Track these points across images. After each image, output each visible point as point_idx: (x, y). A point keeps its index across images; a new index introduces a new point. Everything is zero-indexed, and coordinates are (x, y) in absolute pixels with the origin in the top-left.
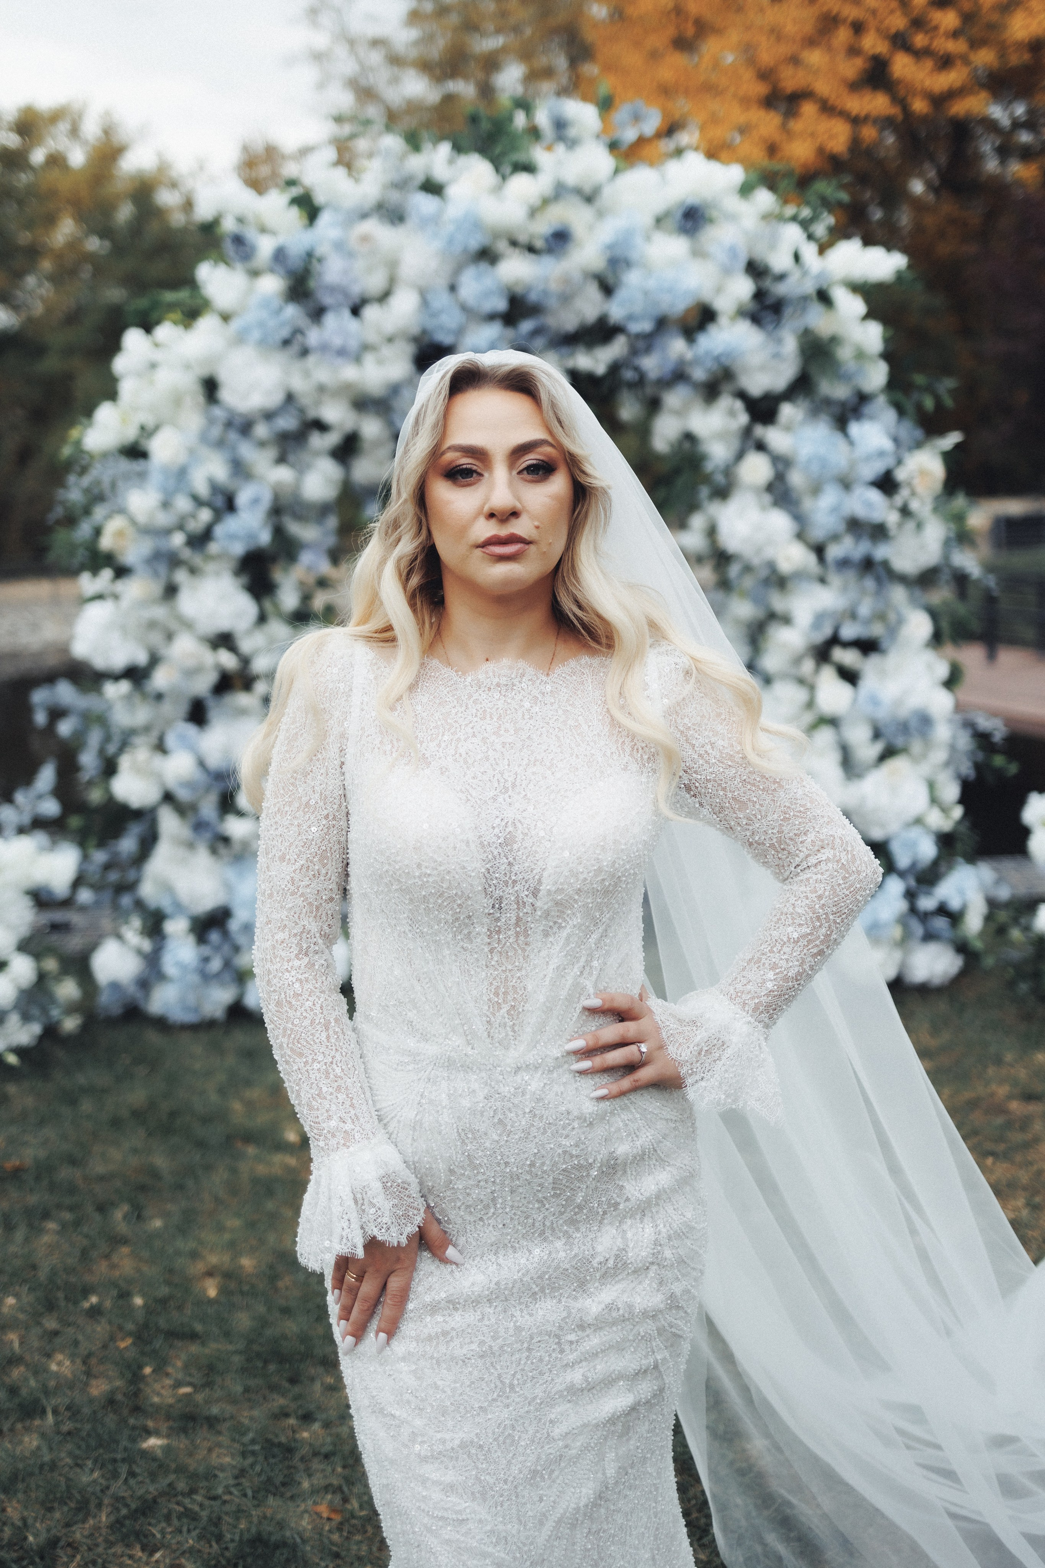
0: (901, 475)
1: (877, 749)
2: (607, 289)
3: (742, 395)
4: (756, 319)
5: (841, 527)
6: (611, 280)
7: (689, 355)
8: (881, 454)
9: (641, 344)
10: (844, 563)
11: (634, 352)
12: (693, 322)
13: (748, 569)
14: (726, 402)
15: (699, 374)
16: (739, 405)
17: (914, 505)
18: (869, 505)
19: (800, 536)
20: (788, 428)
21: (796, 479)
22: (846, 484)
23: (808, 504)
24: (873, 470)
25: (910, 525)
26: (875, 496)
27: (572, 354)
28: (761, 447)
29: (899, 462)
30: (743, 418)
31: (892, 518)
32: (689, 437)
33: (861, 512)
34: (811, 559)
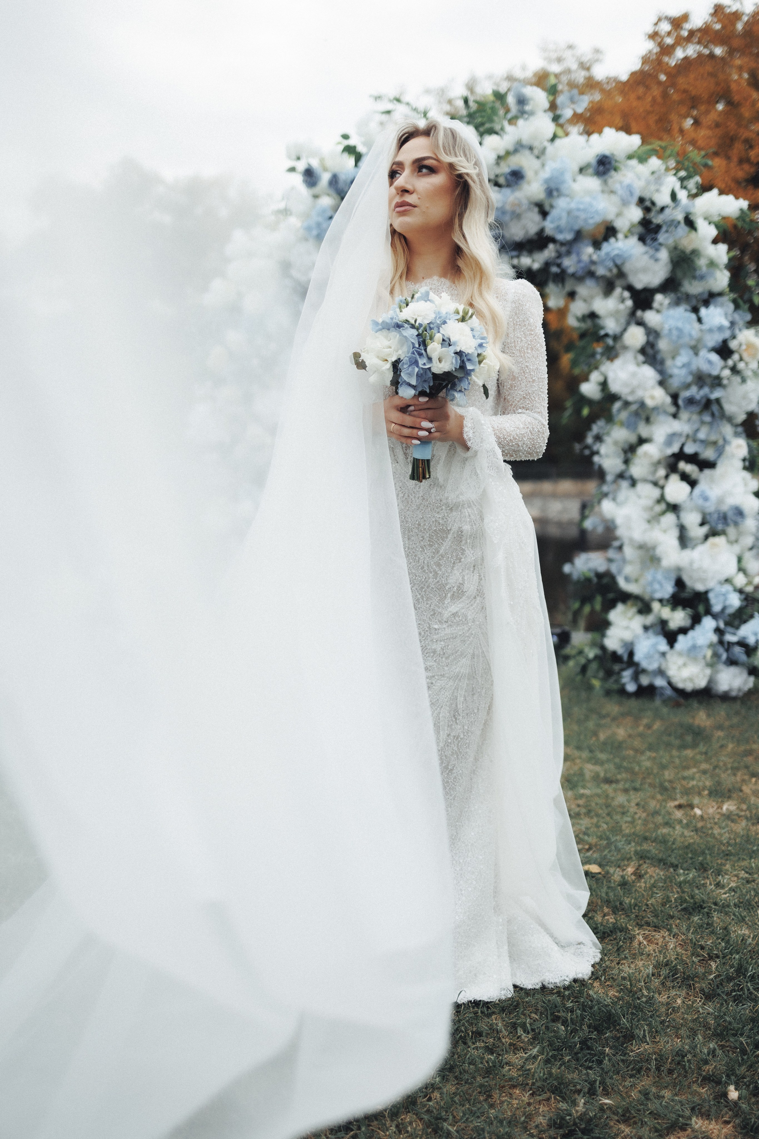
0: (733, 345)
1: (705, 529)
2: (544, 214)
3: (630, 288)
4: (642, 239)
5: (690, 379)
6: (547, 208)
7: (595, 257)
8: (721, 328)
9: (563, 249)
10: (691, 401)
11: (559, 256)
12: (600, 237)
13: (627, 404)
14: (618, 291)
15: (601, 271)
16: (627, 294)
17: (741, 366)
18: (710, 362)
19: (662, 383)
20: (658, 311)
21: (663, 345)
22: (695, 349)
23: (669, 363)
24: (714, 339)
25: (737, 379)
26: (715, 357)
27: (518, 257)
28: (640, 323)
29: (734, 337)
30: (629, 303)
31: (726, 373)
32: (593, 316)
33: (705, 367)
34: (668, 400)
